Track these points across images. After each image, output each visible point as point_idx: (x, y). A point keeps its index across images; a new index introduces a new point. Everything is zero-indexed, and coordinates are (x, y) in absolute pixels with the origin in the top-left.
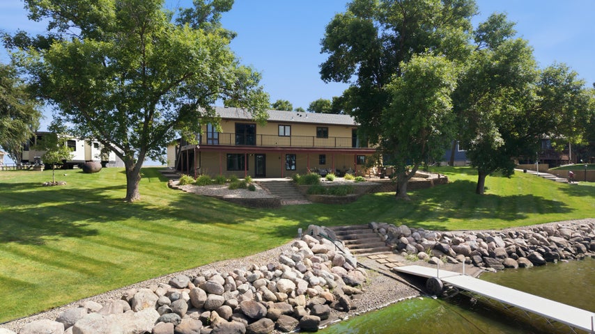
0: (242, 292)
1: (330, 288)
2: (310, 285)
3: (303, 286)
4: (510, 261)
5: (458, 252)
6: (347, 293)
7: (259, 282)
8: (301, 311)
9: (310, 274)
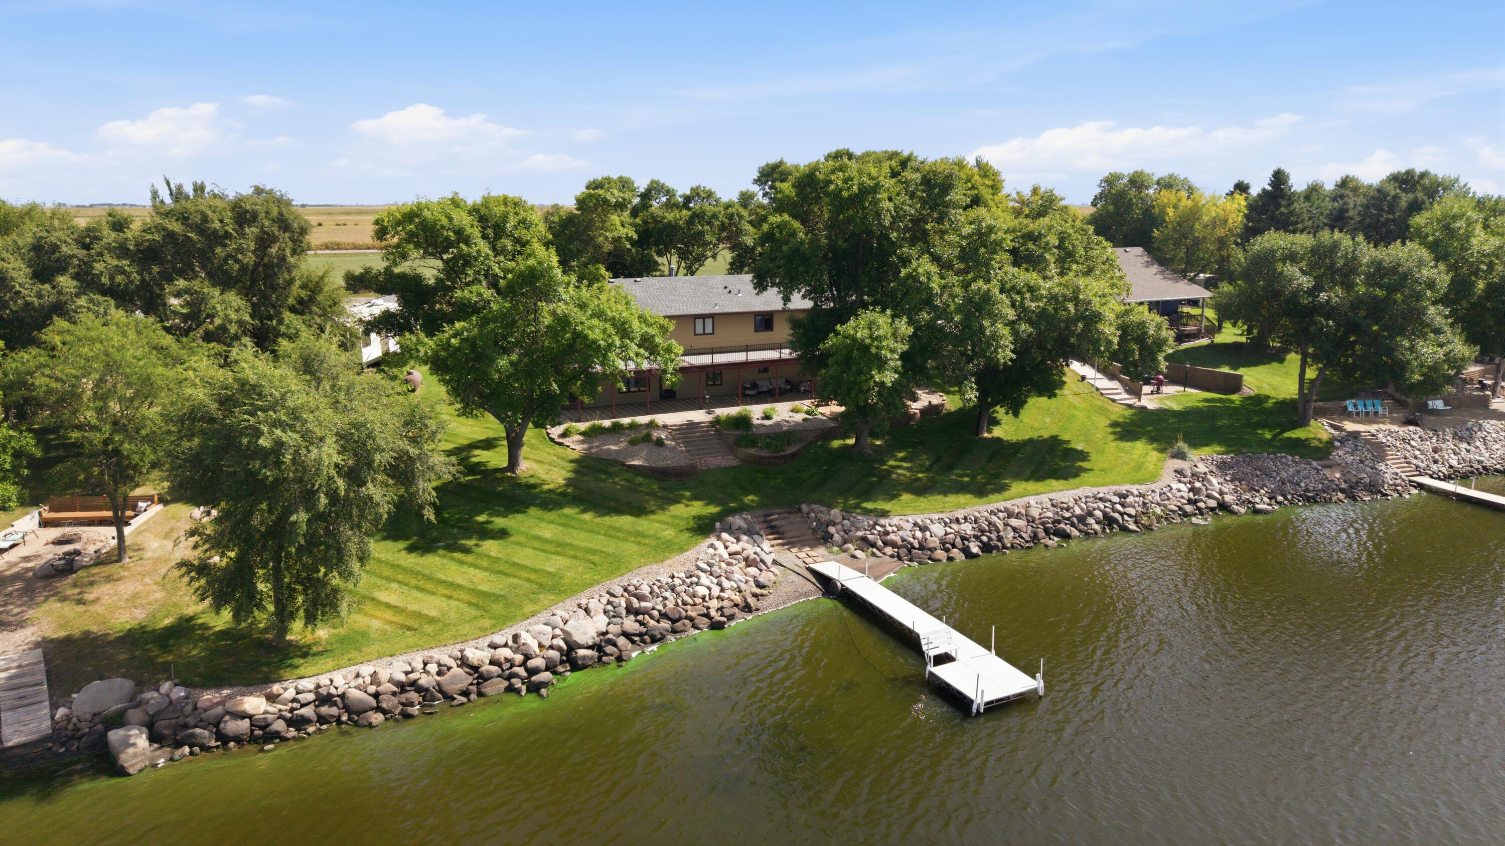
0: (665, 598)
1: (740, 591)
2: (722, 590)
3: (716, 591)
4: (940, 554)
5: (886, 543)
6: (755, 595)
7: (678, 589)
8: (713, 613)
9: (723, 579)
